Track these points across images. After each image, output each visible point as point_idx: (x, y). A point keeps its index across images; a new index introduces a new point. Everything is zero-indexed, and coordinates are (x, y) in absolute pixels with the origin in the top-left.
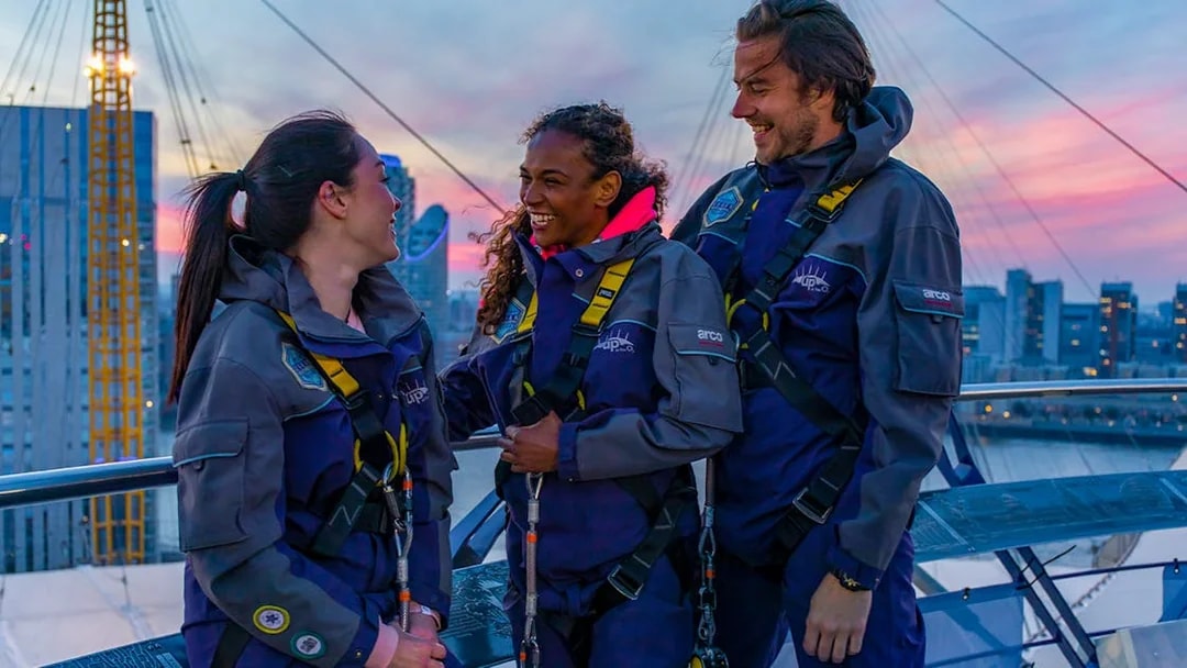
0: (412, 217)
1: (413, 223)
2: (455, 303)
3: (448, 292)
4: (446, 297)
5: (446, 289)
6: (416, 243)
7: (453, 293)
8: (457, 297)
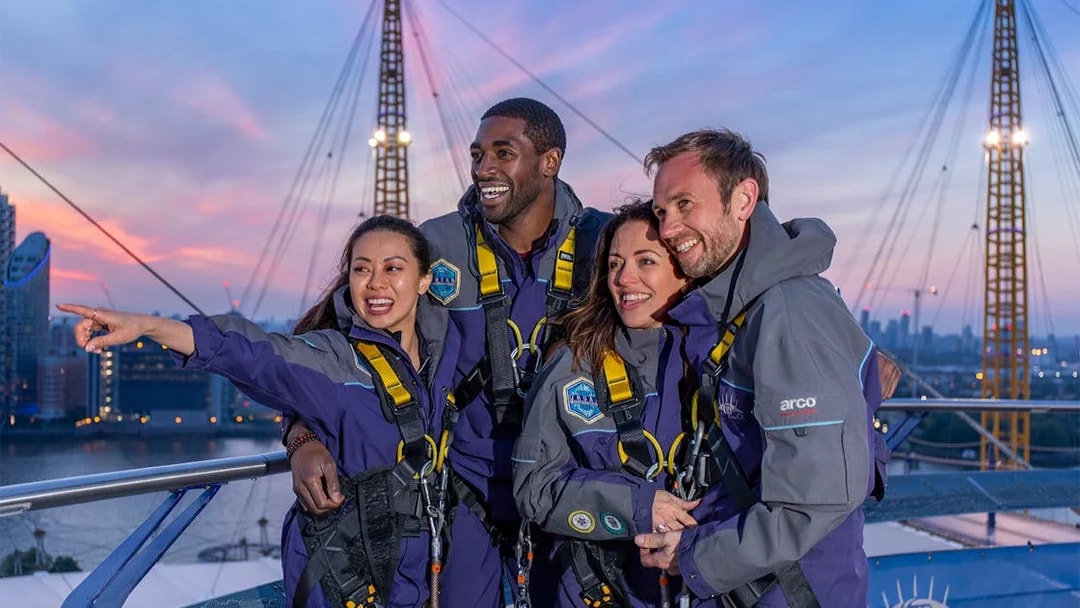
0: (12, 243)
1: (13, 249)
2: (56, 328)
3: (50, 318)
4: (48, 322)
5: (48, 314)
6: (15, 269)
7: (53, 318)
8: (59, 322)
